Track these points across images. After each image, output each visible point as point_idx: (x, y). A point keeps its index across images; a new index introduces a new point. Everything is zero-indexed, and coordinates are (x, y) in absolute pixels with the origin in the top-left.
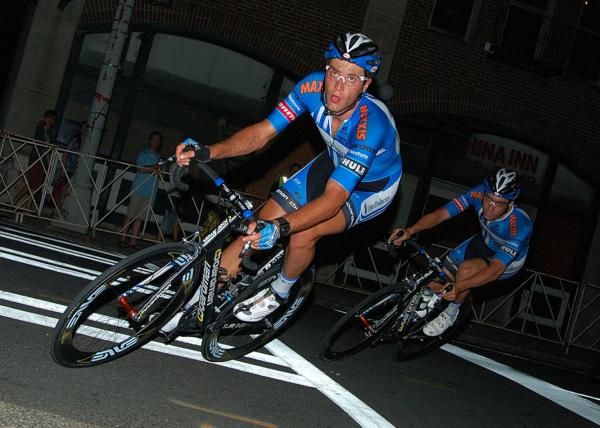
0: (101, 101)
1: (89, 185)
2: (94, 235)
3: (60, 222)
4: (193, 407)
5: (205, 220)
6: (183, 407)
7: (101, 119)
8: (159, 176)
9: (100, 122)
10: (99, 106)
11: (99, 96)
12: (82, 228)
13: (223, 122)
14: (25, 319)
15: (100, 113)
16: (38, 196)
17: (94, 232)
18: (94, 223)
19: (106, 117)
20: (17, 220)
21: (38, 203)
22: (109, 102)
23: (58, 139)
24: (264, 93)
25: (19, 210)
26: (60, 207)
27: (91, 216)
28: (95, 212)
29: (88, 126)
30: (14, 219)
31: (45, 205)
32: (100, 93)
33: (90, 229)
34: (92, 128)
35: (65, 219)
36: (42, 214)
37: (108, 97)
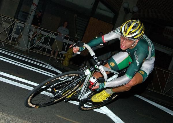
0: (34, 6)
1: (28, 35)
2: (28, 52)
3: (17, 47)
4: (64, 118)
5: (68, 50)
6: (60, 118)
7: (34, 12)
8: (52, 33)
9: (33, 13)
10: (33, 7)
11: (34, 4)
12: (24, 49)
13: (76, 15)
14: (6, 82)
15: (34, 10)
16: (10, 37)
17: (28, 51)
18: (29, 48)
19: (36, 11)
20: (2, 45)
21: (10, 40)
22: (37, 6)
23: (18, 18)
24: (92, 6)
25: (3, 42)
26: (17, 42)
27: (28, 45)
28: (29, 44)
29: (29, 14)
30: (1, 45)
31: (12, 40)
32: (34, 3)
33: (27, 50)
34: (31, 15)
35: (19, 46)
36: (11, 44)
37: (37, 4)
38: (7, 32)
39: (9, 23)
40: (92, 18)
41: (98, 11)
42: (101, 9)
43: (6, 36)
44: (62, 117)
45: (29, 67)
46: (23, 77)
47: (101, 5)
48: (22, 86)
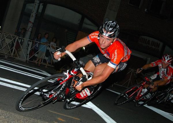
0: (31, 23)
1: (27, 48)
3: (18, 58)
6: (53, 113)
9: (30, 30)
10: (30, 25)
12: (24, 60)
13: (66, 30)
15: (30, 27)
16: (12, 51)
18: (28, 59)
19: (32, 28)
20: (5, 58)
21: (12, 53)
22: (33, 24)
24: (79, 22)
25: (6, 55)
26: (18, 54)
27: (27, 57)
28: (28, 56)
30: (5, 57)
32: (31, 21)
33: (27, 61)
34: (28, 31)
35: (20, 58)
36: (13, 56)
37: (33, 22)
38: (9, 46)
39: (11, 39)
40: (79, 32)
41: (84, 25)
42: (86, 24)
43: (9, 50)
44: (53, 112)
45: (27, 74)
46: (21, 81)
47: (86, 20)
48: (21, 88)
